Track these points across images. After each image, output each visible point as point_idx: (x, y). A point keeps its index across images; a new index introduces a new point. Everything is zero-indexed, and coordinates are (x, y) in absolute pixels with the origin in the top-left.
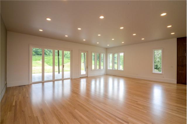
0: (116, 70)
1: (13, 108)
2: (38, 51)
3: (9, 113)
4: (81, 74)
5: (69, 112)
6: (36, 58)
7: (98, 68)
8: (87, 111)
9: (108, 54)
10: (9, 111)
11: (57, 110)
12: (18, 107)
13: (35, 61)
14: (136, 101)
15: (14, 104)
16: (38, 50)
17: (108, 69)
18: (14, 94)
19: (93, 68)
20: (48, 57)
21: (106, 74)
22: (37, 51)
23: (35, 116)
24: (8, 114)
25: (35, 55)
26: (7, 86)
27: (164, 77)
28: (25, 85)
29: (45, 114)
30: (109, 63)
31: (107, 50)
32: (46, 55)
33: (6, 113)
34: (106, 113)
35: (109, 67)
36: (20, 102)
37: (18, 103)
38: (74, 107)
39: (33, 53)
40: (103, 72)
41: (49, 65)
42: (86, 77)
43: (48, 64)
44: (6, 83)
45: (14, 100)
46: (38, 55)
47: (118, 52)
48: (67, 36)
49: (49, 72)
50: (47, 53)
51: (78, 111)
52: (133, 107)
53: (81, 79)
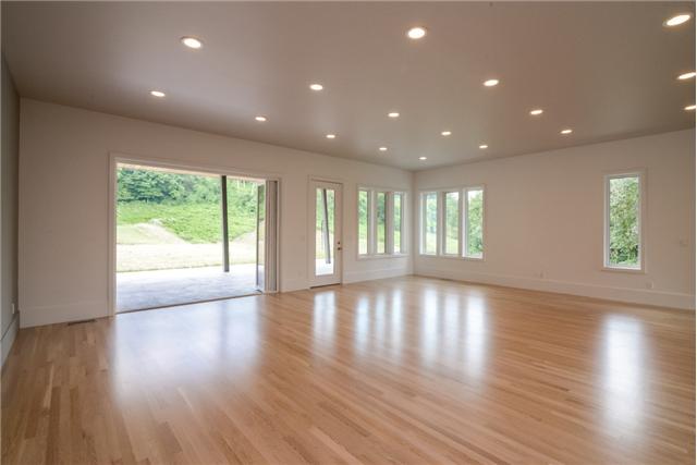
0: (451, 259)
1: (44, 422)
2: (143, 184)
3: (24, 442)
4: (317, 274)
5: (284, 438)
6: (136, 211)
7: (381, 249)
8: (365, 434)
9: (422, 194)
10: (27, 437)
11: (235, 431)
12: (64, 417)
13: (133, 222)
14: (562, 389)
15: (47, 402)
16: (141, 180)
17: (421, 252)
18: (49, 360)
19: (363, 250)
20: (181, 207)
21: (411, 273)
22: (138, 187)
23: (138, 459)
24: (21, 452)
25: (129, 201)
26: (18, 324)
27: (649, 286)
28: (93, 321)
29: (181, 450)
30: (425, 231)
31: (417, 179)
32: (175, 199)
33: (13, 445)
34: (448, 441)
35: (425, 246)
36: (74, 394)
37: (64, 398)
38: (305, 416)
39: (125, 191)
40: (401, 266)
41: (187, 239)
42: (335, 285)
43: (182, 234)
44: (17, 313)
45: (47, 383)
46: (140, 199)
47: (463, 188)
48: (263, 119)
49: (186, 265)
50: (177, 194)
51: (326, 433)
52: (554, 413)
53: (314, 294)
